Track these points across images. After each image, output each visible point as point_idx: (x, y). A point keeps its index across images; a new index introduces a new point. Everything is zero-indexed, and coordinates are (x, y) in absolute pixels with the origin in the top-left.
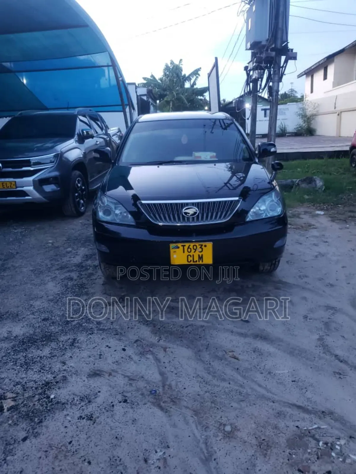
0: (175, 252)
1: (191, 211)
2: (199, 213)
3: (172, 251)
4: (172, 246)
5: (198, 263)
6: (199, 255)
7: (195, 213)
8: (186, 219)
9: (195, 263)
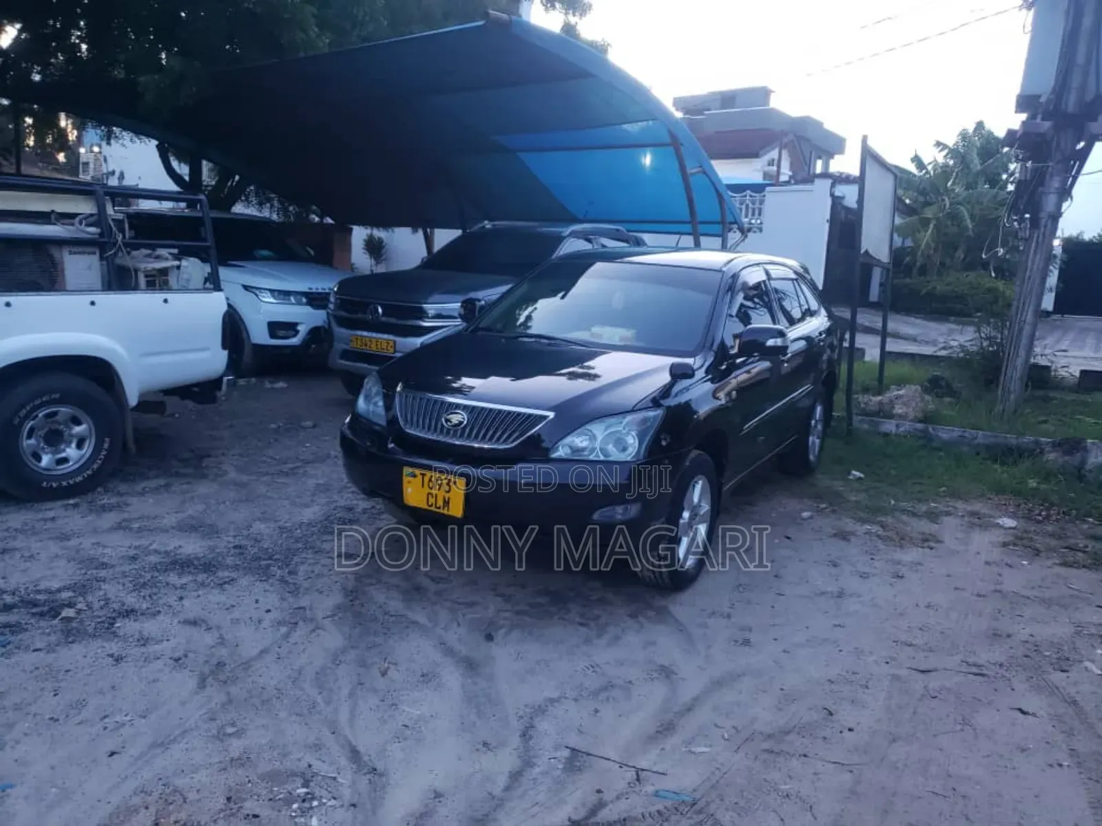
0: (409, 482)
1: (455, 419)
2: (466, 425)
3: (406, 479)
4: (407, 470)
5: (441, 511)
6: (444, 498)
7: (461, 423)
8: (445, 431)
9: (438, 510)
